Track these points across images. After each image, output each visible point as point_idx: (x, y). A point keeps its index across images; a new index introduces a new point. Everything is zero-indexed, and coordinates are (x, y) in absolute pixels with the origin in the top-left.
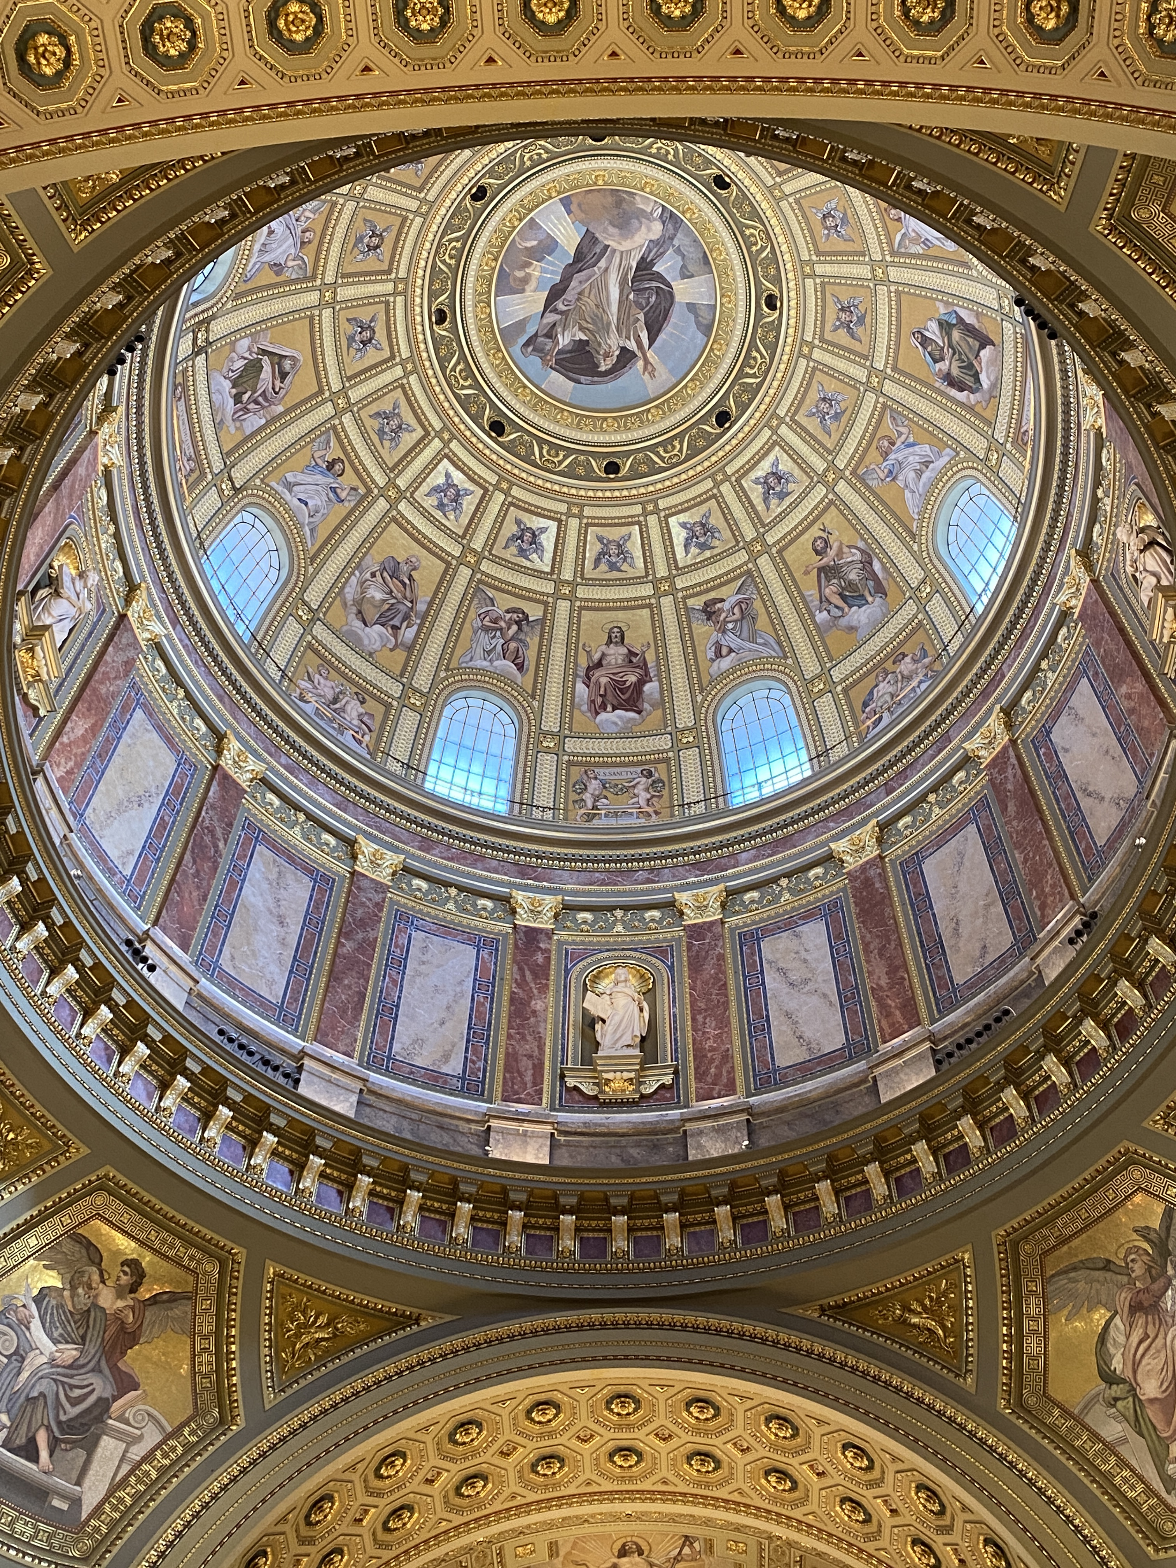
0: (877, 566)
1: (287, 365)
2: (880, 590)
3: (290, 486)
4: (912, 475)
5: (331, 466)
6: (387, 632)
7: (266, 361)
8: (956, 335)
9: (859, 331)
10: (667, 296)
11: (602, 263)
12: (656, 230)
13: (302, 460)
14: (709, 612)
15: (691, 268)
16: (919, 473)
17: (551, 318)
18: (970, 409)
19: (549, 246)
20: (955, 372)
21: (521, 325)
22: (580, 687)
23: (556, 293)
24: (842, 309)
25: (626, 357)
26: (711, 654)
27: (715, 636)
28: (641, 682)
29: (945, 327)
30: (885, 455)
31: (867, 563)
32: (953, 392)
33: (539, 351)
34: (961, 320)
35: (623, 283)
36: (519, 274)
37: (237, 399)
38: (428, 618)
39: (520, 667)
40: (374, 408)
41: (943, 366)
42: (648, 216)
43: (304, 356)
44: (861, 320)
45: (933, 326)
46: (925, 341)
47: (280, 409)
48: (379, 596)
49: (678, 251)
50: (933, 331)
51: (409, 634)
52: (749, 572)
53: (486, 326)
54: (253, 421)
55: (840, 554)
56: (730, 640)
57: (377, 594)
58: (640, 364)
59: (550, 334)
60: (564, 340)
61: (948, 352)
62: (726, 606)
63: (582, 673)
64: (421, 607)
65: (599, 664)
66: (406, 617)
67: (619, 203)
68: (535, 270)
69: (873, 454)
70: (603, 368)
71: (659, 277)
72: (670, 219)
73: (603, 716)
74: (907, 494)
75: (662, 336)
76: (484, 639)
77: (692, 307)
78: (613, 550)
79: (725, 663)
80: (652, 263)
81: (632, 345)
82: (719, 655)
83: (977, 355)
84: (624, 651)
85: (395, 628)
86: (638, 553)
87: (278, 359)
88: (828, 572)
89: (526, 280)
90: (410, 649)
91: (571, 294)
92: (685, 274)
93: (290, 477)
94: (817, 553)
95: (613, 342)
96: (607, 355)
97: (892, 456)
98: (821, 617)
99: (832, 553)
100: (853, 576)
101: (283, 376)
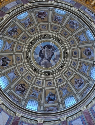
0: (10, 35)
1: (85, 53)
2: (9, 33)
3: (85, 40)
4: (8, 45)
5: (80, 40)
6: (73, 21)
7: (87, 55)
8: (6, 63)
9: (17, 58)
10: (40, 55)
11: (48, 58)
12: (42, 63)
13: (83, 42)
14: (31, 23)
15: (37, 59)
16: (7, 46)
17: (53, 52)
18: (2, 57)
19: (54, 60)
20: (5, 59)
21: (57, 51)
22: (47, 14)
23: (53, 54)
24: (19, 59)
25: (44, 48)
26: (30, 19)
27: (29, 21)
28: (39, 15)
29: (7, 64)
30: (11, 46)
31: (11, 34)
32: (5, 57)
33: (55, 48)
34: (6, 66)
35: (45, 56)
36: (57, 57)
37: (91, 52)
38: (68, 22)
39: (55, 16)
40: (74, 45)
41: (6, 59)
42: (43, 64)
43: (83, 53)
44: (17, 59)
45: (8, 63)
46: (9, 61)
47: (86, 48)
48: (74, 25)
49: (39, 61)
50: (8, 62)
51: (70, 21)
52: (26, 28)
53: (61, 52)
54: (89, 49)
55: (15, 34)
56: (27, 21)
57: (75, 26)
58: (42, 47)
59: (53, 50)
60: (52, 49)
61: (6, 61)
62: (28, 24)
63: (47, 16)
64: (69, 23)
65: (45, 16)
66: (71, 23)
67: (46, 66)
68: (55, 57)
69: (13, 45)
70: (47, 46)
71: (41, 57)
72: (40, 64)
73: (44, 12)
74: (8, 43)
75: (40, 51)
76: (60, 19)
77: (37, 54)
78: (44, 27)
79: (27, 19)
80: (42, 59)
81: (43, 49)
82: (29, 20)
83: (3, 63)
84: (42, 18)
85: (72, 22)
86: (41, 27)
87: (86, 54)
88: (16, 31)
89: (56, 56)
90: (70, 20)
91: (51, 54)
92: (38, 58)
93: (85, 41)
94: (18, 33)
95: (46, 49)
96: (46, 48)
97: (10, 46)
98: (16, 27)
99: (16, 33)
100: (13, 32)
101: (85, 52)
